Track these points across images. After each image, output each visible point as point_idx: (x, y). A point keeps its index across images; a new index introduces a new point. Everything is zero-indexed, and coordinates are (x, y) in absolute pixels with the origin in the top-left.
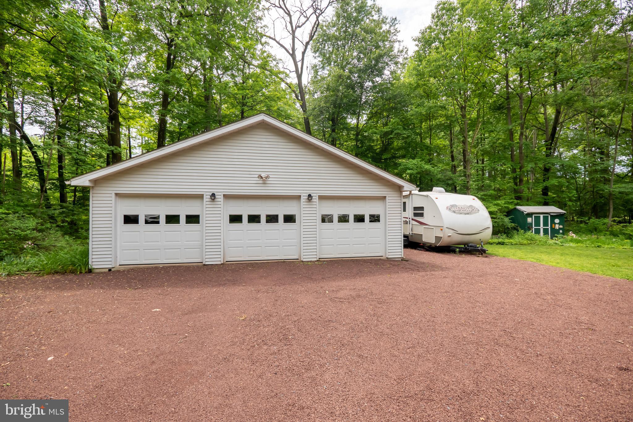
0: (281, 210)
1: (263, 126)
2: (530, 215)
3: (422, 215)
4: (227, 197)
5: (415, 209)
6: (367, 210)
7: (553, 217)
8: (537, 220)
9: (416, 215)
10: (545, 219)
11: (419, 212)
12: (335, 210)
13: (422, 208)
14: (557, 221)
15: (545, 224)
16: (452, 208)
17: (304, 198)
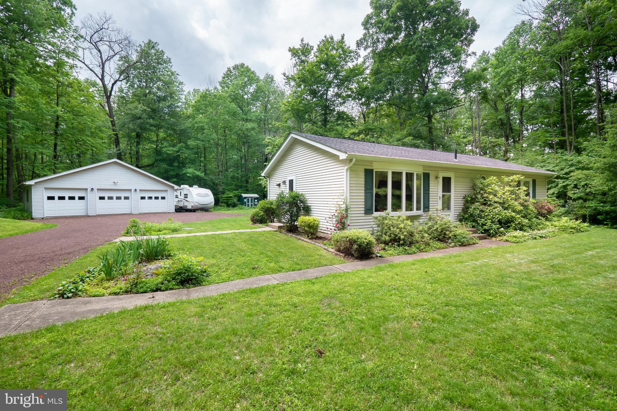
0: (123, 195)
1: (115, 163)
2: (245, 198)
3: (187, 197)
4: (98, 190)
5: (185, 195)
6: (160, 195)
7: (255, 199)
8: (248, 200)
9: (185, 197)
10: (252, 199)
11: (186, 196)
12: (147, 195)
13: (187, 195)
14: (256, 201)
15: (252, 202)
16: (199, 195)
17: (133, 190)
